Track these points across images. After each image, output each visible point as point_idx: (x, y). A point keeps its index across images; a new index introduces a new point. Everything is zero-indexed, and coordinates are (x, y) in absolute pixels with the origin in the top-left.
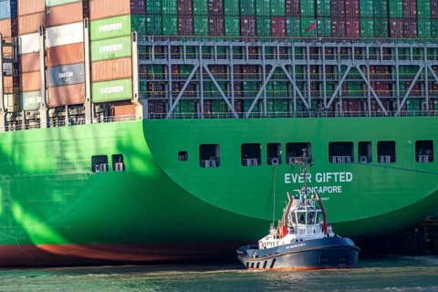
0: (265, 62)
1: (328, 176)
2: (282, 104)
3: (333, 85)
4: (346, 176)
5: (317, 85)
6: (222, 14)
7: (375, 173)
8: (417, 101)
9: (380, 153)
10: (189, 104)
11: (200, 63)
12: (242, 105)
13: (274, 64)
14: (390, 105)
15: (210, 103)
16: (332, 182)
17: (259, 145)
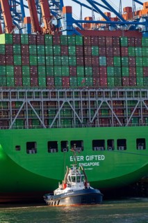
0: (59, 100)
1: (92, 157)
2: (68, 121)
3: (94, 111)
4: (101, 157)
5: (86, 111)
6: (37, 75)
7: (116, 155)
8: (137, 118)
9: (119, 145)
10: (21, 122)
11: (26, 100)
12: (48, 122)
13: (64, 100)
14: (123, 120)
15: (32, 121)
16: (94, 160)
17: (56, 142)
